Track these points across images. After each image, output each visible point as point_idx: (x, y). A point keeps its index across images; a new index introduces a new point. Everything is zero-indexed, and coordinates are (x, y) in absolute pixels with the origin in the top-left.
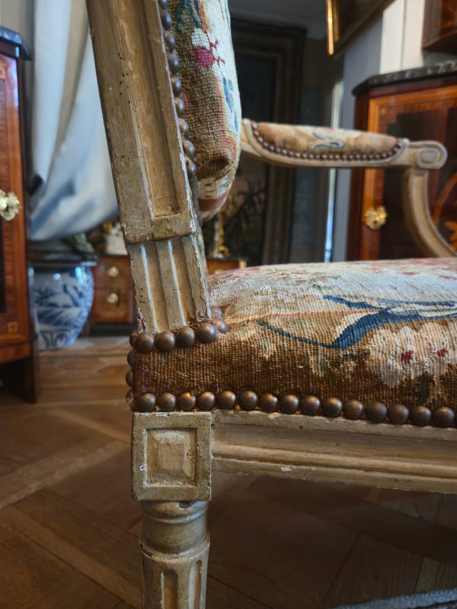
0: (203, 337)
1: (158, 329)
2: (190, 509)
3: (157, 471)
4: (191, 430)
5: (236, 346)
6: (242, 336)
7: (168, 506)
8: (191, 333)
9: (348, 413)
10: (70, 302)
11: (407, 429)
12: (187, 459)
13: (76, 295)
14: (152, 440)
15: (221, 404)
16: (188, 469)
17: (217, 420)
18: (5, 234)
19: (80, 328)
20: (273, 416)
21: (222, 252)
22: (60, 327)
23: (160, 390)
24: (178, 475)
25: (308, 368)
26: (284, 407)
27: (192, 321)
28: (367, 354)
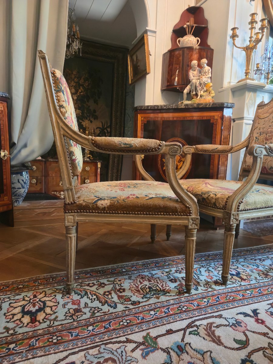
0: (75, 203)
1: (68, 202)
2: (73, 227)
3: (68, 222)
4: (73, 216)
5: (79, 204)
6: (80, 202)
7: (70, 227)
8: (73, 202)
9: (95, 212)
10: (20, 186)
11: (103, 214)
12: (73, 220)
13: (23, 183)
14: (67, 217)
15: (78, 212)
16: (73, 221)
17: (77, 214)
18: (4, 165)
19: (24, 197)
20: (85, 213)
21: (89, 157)
22: (16, 197)
23: (69, 210)
24: (71, 222)
25: (89, 206)
26: (87, 212)
27: (73, 200)
28: (97, 204)
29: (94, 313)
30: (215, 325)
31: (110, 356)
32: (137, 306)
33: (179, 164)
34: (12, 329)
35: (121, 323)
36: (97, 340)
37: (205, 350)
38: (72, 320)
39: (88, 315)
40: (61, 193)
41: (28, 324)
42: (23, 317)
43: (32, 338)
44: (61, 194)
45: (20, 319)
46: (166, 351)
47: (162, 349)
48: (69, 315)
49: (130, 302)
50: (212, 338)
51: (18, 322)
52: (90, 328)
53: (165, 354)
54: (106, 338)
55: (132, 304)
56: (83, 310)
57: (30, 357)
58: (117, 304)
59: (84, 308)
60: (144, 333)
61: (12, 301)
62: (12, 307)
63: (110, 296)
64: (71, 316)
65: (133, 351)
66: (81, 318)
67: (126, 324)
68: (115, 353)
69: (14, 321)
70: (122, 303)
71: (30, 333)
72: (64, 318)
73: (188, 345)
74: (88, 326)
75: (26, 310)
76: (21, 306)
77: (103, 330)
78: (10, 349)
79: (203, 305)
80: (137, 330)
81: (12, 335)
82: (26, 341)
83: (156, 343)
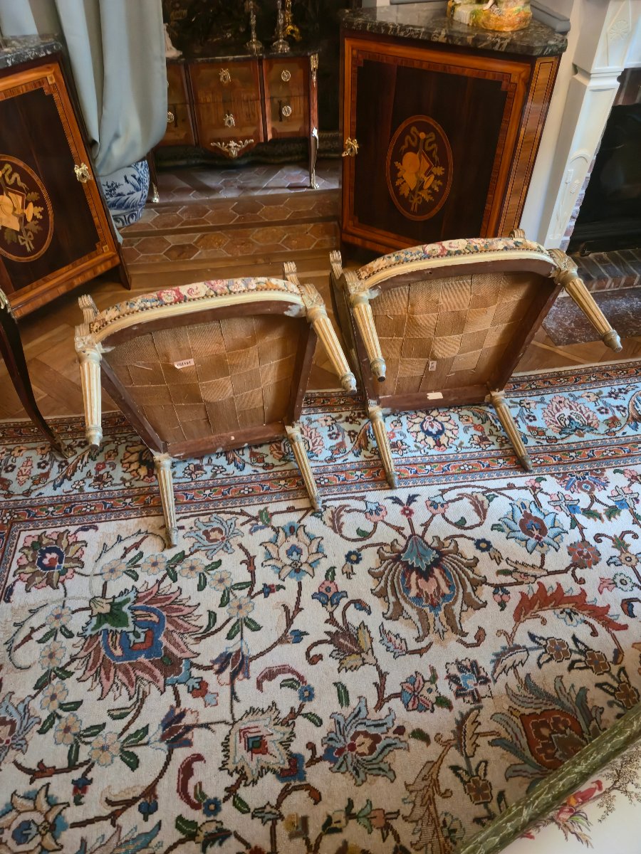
10: (132, 189)
29: (216, 474)
30: (348, 509)
31: (219, 526)
32: (268, 471)
33: (426, 179)
34: (129, 481)
35: (242, 491)
36: (211, 507)
37: (317, 536)
38: (190, 480)
39: (210, 475)
40: (231, 145)
41: (144, 477)
42: (140, 467)
43: (148, 494)
44: (229, 147)
45: (137, 470)
46: (276, 530)
47: (273, 527)
48: (188, 472)
49: (262, 464)
50: (334, 524)
51: (134, 472)
52: (208, 492)
53: (274, 533)
54: (221, 506)
55: (263, 467)
56: (205, 468)
57: (144, 514)
58: (246, 465)
59: (206, 465)
60: (262, 507)
61: (130, 444)
62: (129, 452)
63: (241, 452)
64: (190, 474)
65: (243, 524)
66: (200, 479)
67: (246, 493)
68: (225, 524)
69: (130, 472)
70: (252, 465)
71: (146, 489)
72: (182, 475)
73: (302, 528)
74: (205, 489)
75: (143, 458)
76: (138, 452)
77: (220, 497)
78: (126, 503)
79: (350, 481)
80: (256, 502)
81: (128, 488)
82: (142, 497)
83: (269, 520)
